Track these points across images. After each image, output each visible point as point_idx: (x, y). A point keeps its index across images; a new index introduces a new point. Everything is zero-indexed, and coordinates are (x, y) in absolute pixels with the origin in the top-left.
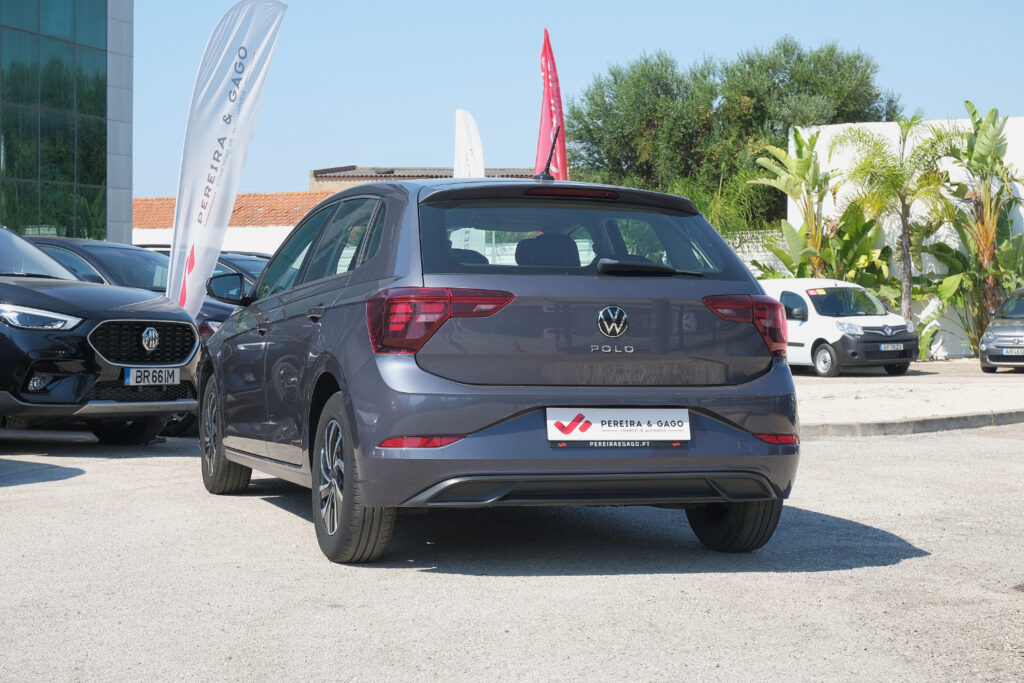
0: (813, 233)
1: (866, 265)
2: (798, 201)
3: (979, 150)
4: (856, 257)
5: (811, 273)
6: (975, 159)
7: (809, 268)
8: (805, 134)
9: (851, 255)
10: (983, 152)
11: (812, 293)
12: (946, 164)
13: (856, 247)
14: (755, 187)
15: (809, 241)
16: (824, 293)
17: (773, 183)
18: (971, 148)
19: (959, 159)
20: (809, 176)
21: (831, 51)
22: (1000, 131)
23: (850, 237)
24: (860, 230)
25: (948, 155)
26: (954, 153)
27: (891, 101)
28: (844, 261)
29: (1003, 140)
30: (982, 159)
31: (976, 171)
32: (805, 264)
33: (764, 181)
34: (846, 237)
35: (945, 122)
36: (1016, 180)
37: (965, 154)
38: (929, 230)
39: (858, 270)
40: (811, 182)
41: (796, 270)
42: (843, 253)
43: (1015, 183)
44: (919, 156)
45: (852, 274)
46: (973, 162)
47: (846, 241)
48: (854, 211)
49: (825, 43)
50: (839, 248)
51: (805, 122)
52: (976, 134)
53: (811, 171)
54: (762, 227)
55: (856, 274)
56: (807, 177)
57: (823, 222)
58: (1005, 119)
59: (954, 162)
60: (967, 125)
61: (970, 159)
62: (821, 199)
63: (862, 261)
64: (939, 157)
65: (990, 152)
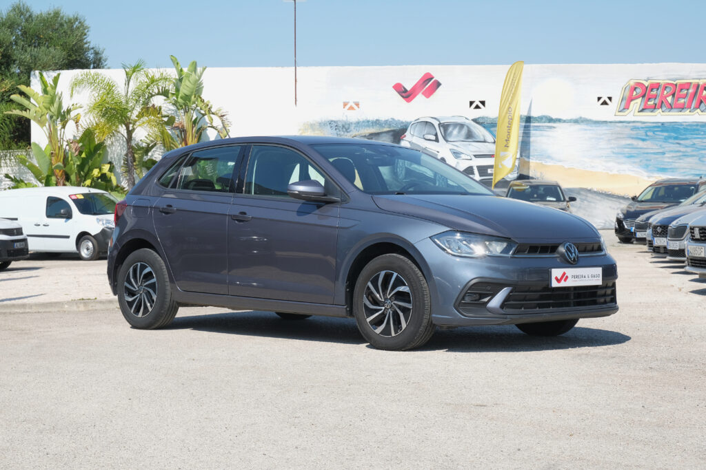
0: (57, 151)
1: (99, 175)
2: (44, 128)
3: (184, 90)
4: (90, 170)
5: (55, 182)
6: (181, 98)
7: (54, 178)
8: (49, 76)
9: (86, 169)
10: (187, 93)
11: (74, 197)
12: (158, 101)
13: (90, 163)
14: (9, 117)
15: (53, 158)
16: (82, 197)
17: (24, 114)
18: (178, 90)
19: (168, 97)
20: (54, 109)
21: (57, 14)
22: (200, 77)
23: (86, 155)
24: (92, 150)
25: (159, 94)
26: (165, 93)
27: (96, 53)
28: (82, 173)
29: (201, 84)
30: (187, 98)
31: (181, 106)
32: (51, 176)
33: (17, 112)
34: (83, 155)
35: (155, 70)
36: (213, 114)
37: (173, 94)
38: (148, 150)
39: (93, 180)
40: (56, 113)
41: (44, 181)
42: (81, 167)
43: (212, 115)
44: (138, 95)
45: (88, 182)
46: (180, 100)
47: (83, 158)
48: (88, 134)
49: (52, 8)
50: (78, 163)
51: (45, 67)
52: (181, 80)
53: (56, 105)
54: (10, 148)
55: (91, 183)
56: (52, 109)
57: (65, 143)
58: (204, 69)
59: (165, 100)
60: (172, 73)
61: (177, 98)
62: (64, 127)
63: (96, 172)
64: (152, 96)
65: (192, 92)
